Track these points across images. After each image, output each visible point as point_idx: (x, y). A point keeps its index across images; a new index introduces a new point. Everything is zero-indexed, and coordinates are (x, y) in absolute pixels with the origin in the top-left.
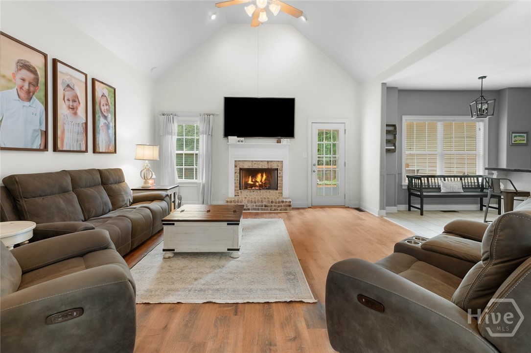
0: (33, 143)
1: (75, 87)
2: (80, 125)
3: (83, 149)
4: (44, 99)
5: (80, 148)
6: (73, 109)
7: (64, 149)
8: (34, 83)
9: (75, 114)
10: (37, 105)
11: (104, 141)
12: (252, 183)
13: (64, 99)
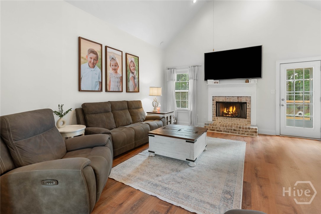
0: (95, 88)
1: (116, 59)
2: (119, 78)
3: (121, 90)
4: (100, 66)
5: (119, 89)
6: (115, 70)
7: (111, 90)
8: (96, 59)
9: (116, 72)
10: (97, 69)
11: (132, 86)
12: (226, 112)
13: (110, 66)
